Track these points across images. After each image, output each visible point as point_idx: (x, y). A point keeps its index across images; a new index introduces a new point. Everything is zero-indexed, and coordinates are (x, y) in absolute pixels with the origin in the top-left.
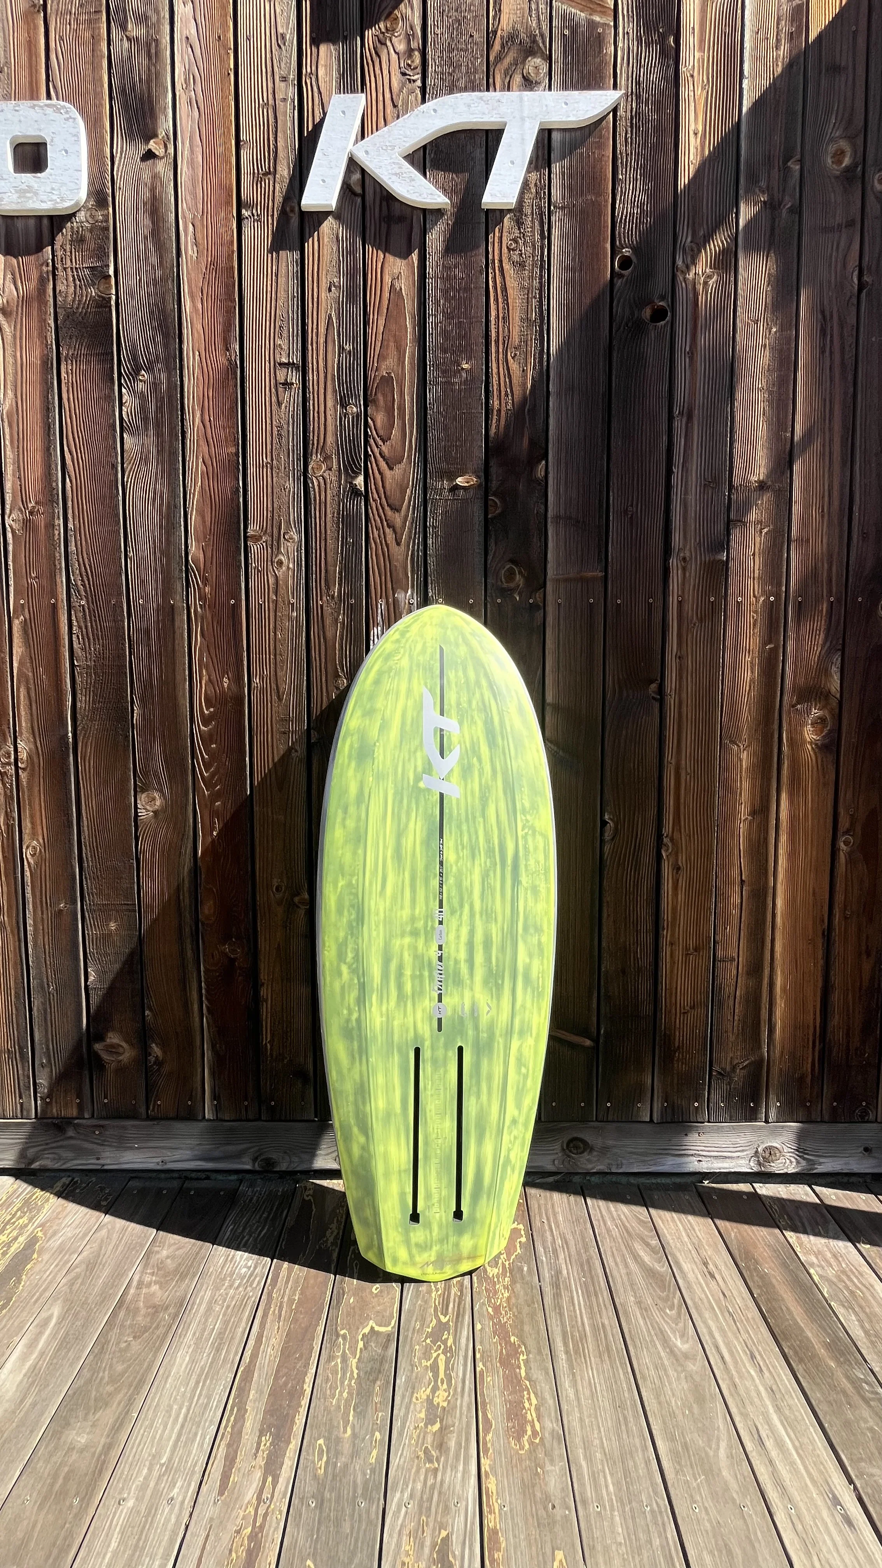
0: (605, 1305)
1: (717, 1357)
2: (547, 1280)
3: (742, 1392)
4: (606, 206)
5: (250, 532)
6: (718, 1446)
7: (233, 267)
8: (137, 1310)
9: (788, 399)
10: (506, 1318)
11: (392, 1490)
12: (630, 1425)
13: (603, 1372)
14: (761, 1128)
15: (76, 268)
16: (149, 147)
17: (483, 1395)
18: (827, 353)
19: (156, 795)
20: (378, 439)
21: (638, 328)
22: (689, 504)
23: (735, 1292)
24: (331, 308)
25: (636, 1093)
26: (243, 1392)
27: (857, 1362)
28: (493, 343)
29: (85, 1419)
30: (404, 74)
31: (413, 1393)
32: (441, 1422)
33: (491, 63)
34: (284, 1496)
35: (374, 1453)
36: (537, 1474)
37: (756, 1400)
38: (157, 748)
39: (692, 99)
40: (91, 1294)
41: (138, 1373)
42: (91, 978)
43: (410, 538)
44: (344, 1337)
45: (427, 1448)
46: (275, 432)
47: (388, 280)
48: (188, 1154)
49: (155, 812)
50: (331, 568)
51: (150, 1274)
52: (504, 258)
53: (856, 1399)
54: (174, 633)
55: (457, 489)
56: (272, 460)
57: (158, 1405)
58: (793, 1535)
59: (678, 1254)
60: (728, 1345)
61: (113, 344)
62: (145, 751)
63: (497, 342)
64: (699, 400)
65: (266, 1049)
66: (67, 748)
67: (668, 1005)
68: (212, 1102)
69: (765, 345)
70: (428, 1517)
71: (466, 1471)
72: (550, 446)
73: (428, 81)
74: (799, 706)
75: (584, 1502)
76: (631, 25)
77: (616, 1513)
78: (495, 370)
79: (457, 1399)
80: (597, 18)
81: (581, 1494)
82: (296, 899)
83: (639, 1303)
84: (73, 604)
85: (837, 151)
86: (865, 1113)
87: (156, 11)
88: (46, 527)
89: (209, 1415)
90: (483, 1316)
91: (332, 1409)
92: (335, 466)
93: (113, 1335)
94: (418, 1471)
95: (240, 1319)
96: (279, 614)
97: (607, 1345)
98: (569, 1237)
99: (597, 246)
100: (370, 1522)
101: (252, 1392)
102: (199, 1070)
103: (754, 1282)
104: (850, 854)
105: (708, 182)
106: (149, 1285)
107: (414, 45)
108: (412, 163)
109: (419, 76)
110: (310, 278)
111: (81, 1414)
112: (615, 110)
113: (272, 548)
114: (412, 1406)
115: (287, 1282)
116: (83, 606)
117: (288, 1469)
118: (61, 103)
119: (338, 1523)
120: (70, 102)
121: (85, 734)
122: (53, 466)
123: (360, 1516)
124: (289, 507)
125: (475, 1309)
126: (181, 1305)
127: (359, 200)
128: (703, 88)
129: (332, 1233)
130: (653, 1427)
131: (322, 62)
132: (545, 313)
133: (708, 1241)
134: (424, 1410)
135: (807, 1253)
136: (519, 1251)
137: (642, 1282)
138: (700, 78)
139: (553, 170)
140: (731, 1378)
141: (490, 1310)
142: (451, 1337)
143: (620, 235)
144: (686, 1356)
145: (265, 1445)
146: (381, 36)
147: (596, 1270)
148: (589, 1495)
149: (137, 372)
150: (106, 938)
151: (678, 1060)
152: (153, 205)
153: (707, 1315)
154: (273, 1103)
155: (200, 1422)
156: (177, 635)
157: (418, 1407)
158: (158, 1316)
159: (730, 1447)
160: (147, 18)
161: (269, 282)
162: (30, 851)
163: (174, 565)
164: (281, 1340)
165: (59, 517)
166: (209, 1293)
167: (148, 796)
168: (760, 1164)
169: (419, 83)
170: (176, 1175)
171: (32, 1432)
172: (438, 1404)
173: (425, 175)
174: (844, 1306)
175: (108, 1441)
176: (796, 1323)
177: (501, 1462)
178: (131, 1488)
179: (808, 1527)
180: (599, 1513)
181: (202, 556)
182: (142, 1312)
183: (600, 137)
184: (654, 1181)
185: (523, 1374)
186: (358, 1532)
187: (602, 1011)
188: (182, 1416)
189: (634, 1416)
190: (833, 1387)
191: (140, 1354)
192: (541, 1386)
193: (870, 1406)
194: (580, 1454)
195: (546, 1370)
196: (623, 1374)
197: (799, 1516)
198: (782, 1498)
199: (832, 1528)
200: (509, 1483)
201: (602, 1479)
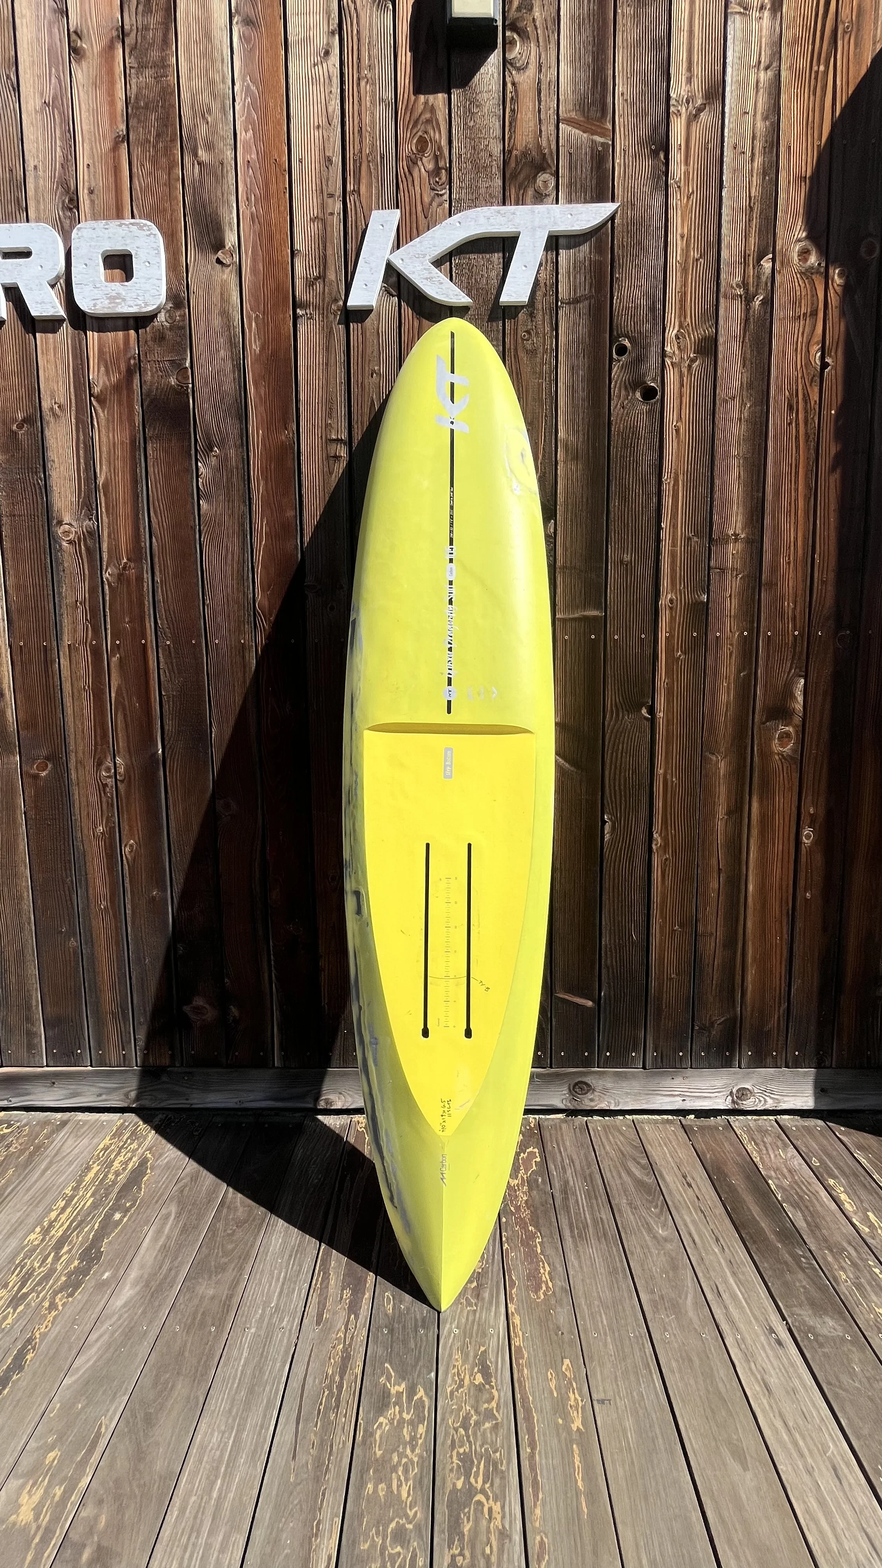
0: (603, 1205)
1: (690, 1240)
2: (557, 1188)
3: (707, 1263)
4: (605, 301)
5: (307, 582)
6: (686, 1298)
7: (290, 360)
8: (236, 1208)
9: (759, 464)
10: (525, 1214)
11: (443, 1323)
12: (620, 1283)
13: (601, 1249)
14: (735, 1073)
15: (158, 362)
16: (218, 256)
17: (508, 1264)
18: (794, 425)
19: (232, 801)
21: (632, 406)
22: (675, 555)
23: (707, 1197)
24: (373, 392)
25: (631, 1045)
26: (326, 1262)
27: (798, 1243)
29: (210, 1278)
30: (433, 189)
32: (478, 1282)
33: (507, 179)
34: (364, 1326)
36: (550, 1314)
37: (718, 1269)
40: (198, 1197)
41: (244, 1250)
42: (180, 952)
45: (467, 1297)
46: (327, 499)
48: (260, 1095)
52: (518, 348)
53: (795, 1267)
54: (244, 667)
57: (263, 1270)
58: (737, 1350)
59: (663, 1170)
60: (699, 1232)
61: (190, 425)
64: (684, 468)
65: (324, 1010)
66: (158, 763)
67: (657, 972)
68: (280, 1053)
69: (741, 419)
70: (470, 1338)
71: (497, 1312)
72: (558, 507)
73: (454, 196)
74: (768, 723)
75: (585, 1330)
76: (627, 142)
77: (608, 1337)
79: (488, 1267)
80: (597, 139)
81: (583, 1326)
83: (630, 1204)
84: (160, 644)
85: (803, 249)
86: (822, 1060)
87: (222, 139)
88: (136, 579)
89: (302, 1277)
93: (220, 1225)
94: (462, 1311)
96: (332, 651)
97: (604, 1231)
98: (575, 1157)
99: (597, 337)
100: (428, 1341)
101: (333, 1263)
102: (270, 1027)
103: (723, 1189)
104: (811, 846)
105: (692, 279)
107: (441, 164)
108: (440, 268)
109: (446, 191)
110: (355, 367)
111: (206, 1276)
112: (612, 218)
116: (169, 646)
117: (366, 1310)
118: (144, 222)
119: (405, 1342)
120: (151, 220)
121: (172, 752)
122: (142, 529)
123: (421, 1339)
127: (396, 299)
128: (689, 198)
130: (637, 1285)
131: (364, 182)
132: (554, 393)
133: (687, 1161)
135: (768, 1169)
136: (534, 1168)
137: (633, 1190)
138: (686, 189)
139: (560, 271)
140: (700, 1254)
141: (512, 1208)
143: (617, 326)
144: (666, 1240)
145: (346, 1295)
146: (413, 157)
147: (596, 1180)
148: (589, 1326)
149: (212, 450)
150: (191, 919)
151: (666, 1018)
152: (222, 306)
153: (683, 1212)
154: (330, 1054)
155: (296, 1281)
156: (247, 670)
158: (253, 1213)
159: (695, 1297)
160: (214, 145)
161: (321, 371)
162: (127, 849)
163: (243, 610)
165: (147, 572)
167: (224, 803)
168: (733, 1102)
169: (446, 197)
170: (250, 1111)
171: (172, 1287)
173: (451, 278)
174: (792, 1206)
175: (230, 1292)
176: (754, 1218)
177: (523, 1306)
178: (251, 1322)
179: (750, 1347)
180: (596, 1336)
181: (266, 603)
182: (240, 1210)
183: (600, 241)
184: (646, 1116)
185: (539, 1251)
186: (421, 1347)
187: (603, 978)
188: (282, 1277)
189: (623, 1278)
190: (779, 1261)
191: (244, 1238)
192: (553, 1259)
193: (804, 1272)
194: (581, 1301)
195: (557, 1249)
196: (617, 1250)
197: (743, 1339)
198: (731, 1329)
199: (767, 1347)
200: (529, 1319)
201: (599, 1318)
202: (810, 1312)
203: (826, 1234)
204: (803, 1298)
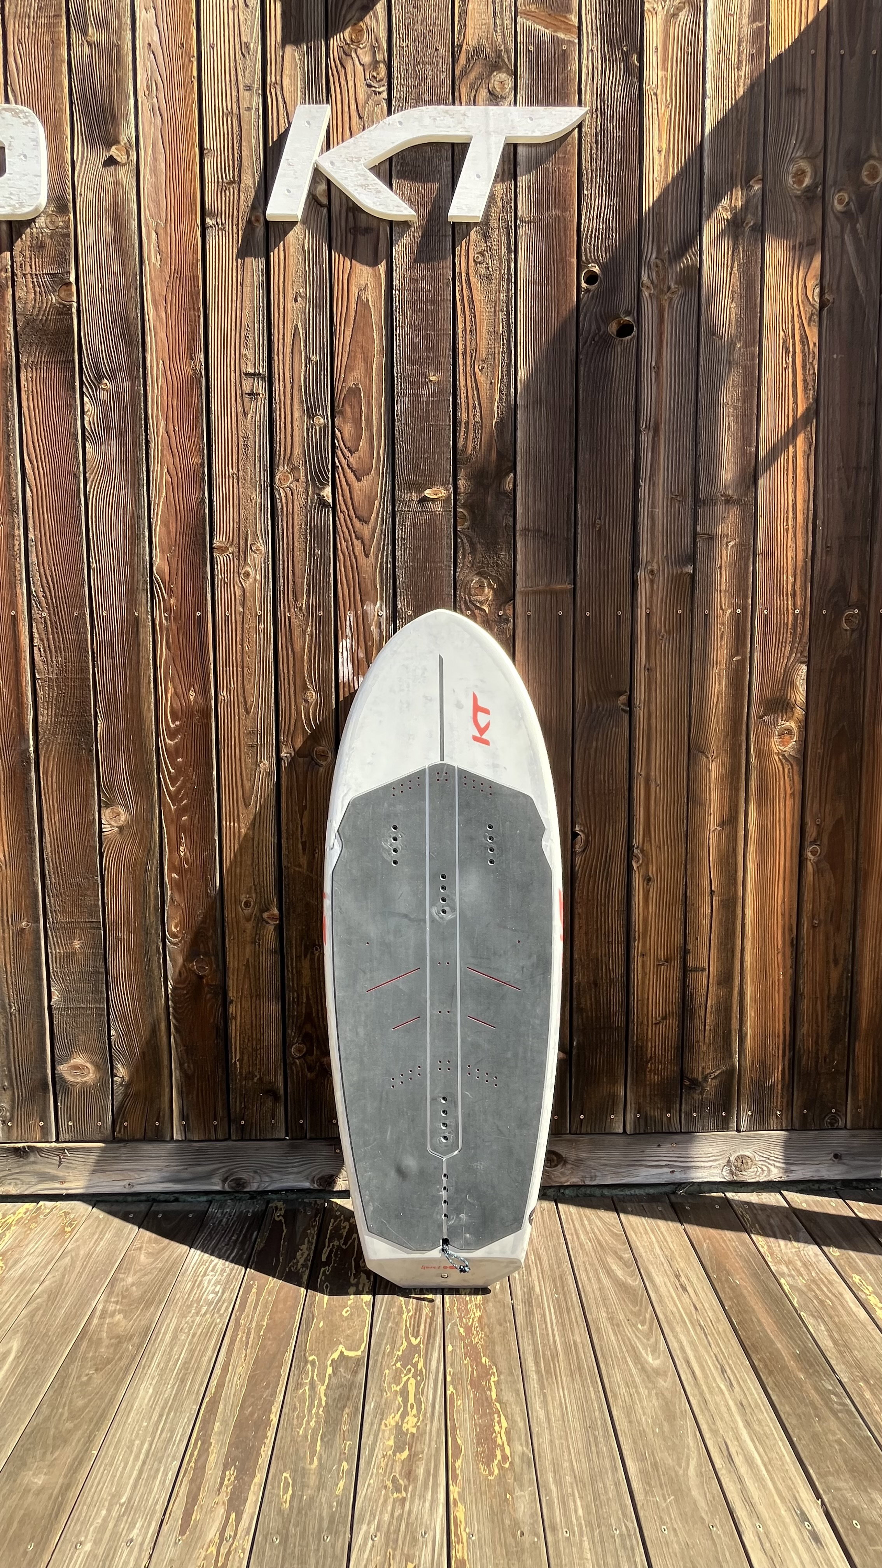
0: (577, 1322)
1: (688, 1371)
2: (520, 1298)
3: (712, 1408)
4: (572, 221)
5: (216, 543)
6: (688, 1465)
7: (197, 277)
8: (100, 1340)
9: (752, 414)
10: (477, 1338)
11: (358, 1522)
12: (600, 1446)
13: (574, 1391)
14: (733, 1137)
15: (36, 275)
16: (111, 153)
17: (453, 1420)
18: (790, 370)
19: (121, 810)
20: (346, 451)
21: (604, 343)
22: (656, 518)
23: (707, 1305)
24: (298, 317)
25: (608, 1106)
26: (207, 1424)
27: (826, 1373)
28: (461, 356)
29: (43, 1459)
30: (369, 86)
31: (381, 1420)
32: (410, 1450)
33: (456, 77)
34: (248, 1533)
35: (341, 1484)
36: (506, 1500)
37: (726, 1415)
38: (121, 763)
39: (655, 117)
40: (52, 1325)
41: (99, 1407)
42: (55, 998)
43: (379, 550)
44: (313, 1363)
45: (394, 1476)
46: (241, 443)
47: (354, 291)
48: (154, 1176)
49: (121, 828)
50: (298, 580)
51: (114, 1302)
52: (470, 271)
53: (825, 1411)
54: (139, 645)
55: (425, 501)
56: (238, 471)
57: (119, 1442)
58: (761, 1555)
59: (650, 1267)
60: (698, 1358)
61: (74, 352)
62: (109, 764)
63: (465, 354)
64: (666, 414)
65: (236, 1067)
66: (29, 763)
67: (640, 1016)
68: (180, 1124)
69: (730, 361)
70: (395, 1550)
71: (434, 1501)
72: (518, 459)
73: (394, 94)
74: (766, 718)
75: (554, 1529)
76: (595, 42)
77: (585, 1538)
78: (463, 383)
79: (426, 1425)
80: (561, 35)
81: (550, 1518)
82: (265, 915)
83: (611, 1319)
84: (34, 616)
85: (798, 170)
86: (834, 1120)
87: (118, 17)
88: (5, 536)
89: (172, 1449)
90: (455, 1337)
91: (299, 1439)
92: (302, 478)
93: (74, 1369)
94: (385, 1501)
95: (206, 1348)
96: (246, 626)
97: (579, 1363)
98: (543, 1252)
99: (562, 261)
100: (334, 1557)
101: (217, 1424)
102: (167, 1090)
103: (725, 1294)
104: (817, 864)
105: (672, 198)
106: (112, 1315)
107: (379, 57)
108: (378, 175)
109: (385, 88)
110: (276, 289)
111: (38, 1453)
112: (580, 127)
113: (238, 559)
114: (380, 1434)
115: (255, 1308)
116: (45, 618)
117: (253, 1504)
118: (20, 107)
119: (302, 1560)
120: (29, 106)
121: (47, 749)
122: (13, 476)
123: (325, 1551)
124: (255, 519)
125: (447, 1330)
126: (146, 1335)
127: (325, 211)
128: (667, 107)
129: (302, 1255)
130: (623, 1446)
131: (286, 72)
132: (512, 326)
133: (680, 1254)
134: (392, 1437)
135: (777, 1260)
137: (615, 1297)
138: (664, 97)
139: (519, 184)
140: (702, 1394)
141: (462, 1330)
142: (422, 1360)
143: (585, 250)
144: (657, 1372)
145: (229, 1479)
146: (346, 47)
147: (568, 1285)
148: (558, 1520)
149: (100, 382)
150: (70, 956)
151: (650, 1071)
152: (115, 212)
153: (678, 1329)
154: (243, 1122)
155: (163, 1457)
156: (142, 648)
157: (387, 1434)
158: (121, 1347)
159: (699, 1465)
160: (107, 24)
161: (234, 292)
163: (138, 576)
164: (248, 1369)
165: (19, 528)
166: (174, 1321)
167: (112, 811)
168: (732, 1173)
169: (385, 95)
170: (143, 1198)
172: (407, 1430)
173: (391, 186)
174: (813, 1316)
175: (67, 1481)
176: (766, 1335)
177: (470, 1488)
178: (89, 1530)
179: (777, 1545)
180: (568, 1539)
181: (167, 568)
182: (104, 1344)
183: (566, 152)
184: (628, 1192)
187: (575, 1024)
188: (144, 1451)
189: (604, 1436)
190: (802, 1400)
191: (102, 1387)
192: (512, 1409)
193: (838, 1418)
194: (550, 1478)
195: (517, 1391)
196: (594, 1394)
197: (767, 1534)
198: (750, 1516)
199: (799, 1545)
200: (477, 1511)
201: (572, 1504)
202: (852, 1483)
203: (859, 1357)
204: (840, 1461)
